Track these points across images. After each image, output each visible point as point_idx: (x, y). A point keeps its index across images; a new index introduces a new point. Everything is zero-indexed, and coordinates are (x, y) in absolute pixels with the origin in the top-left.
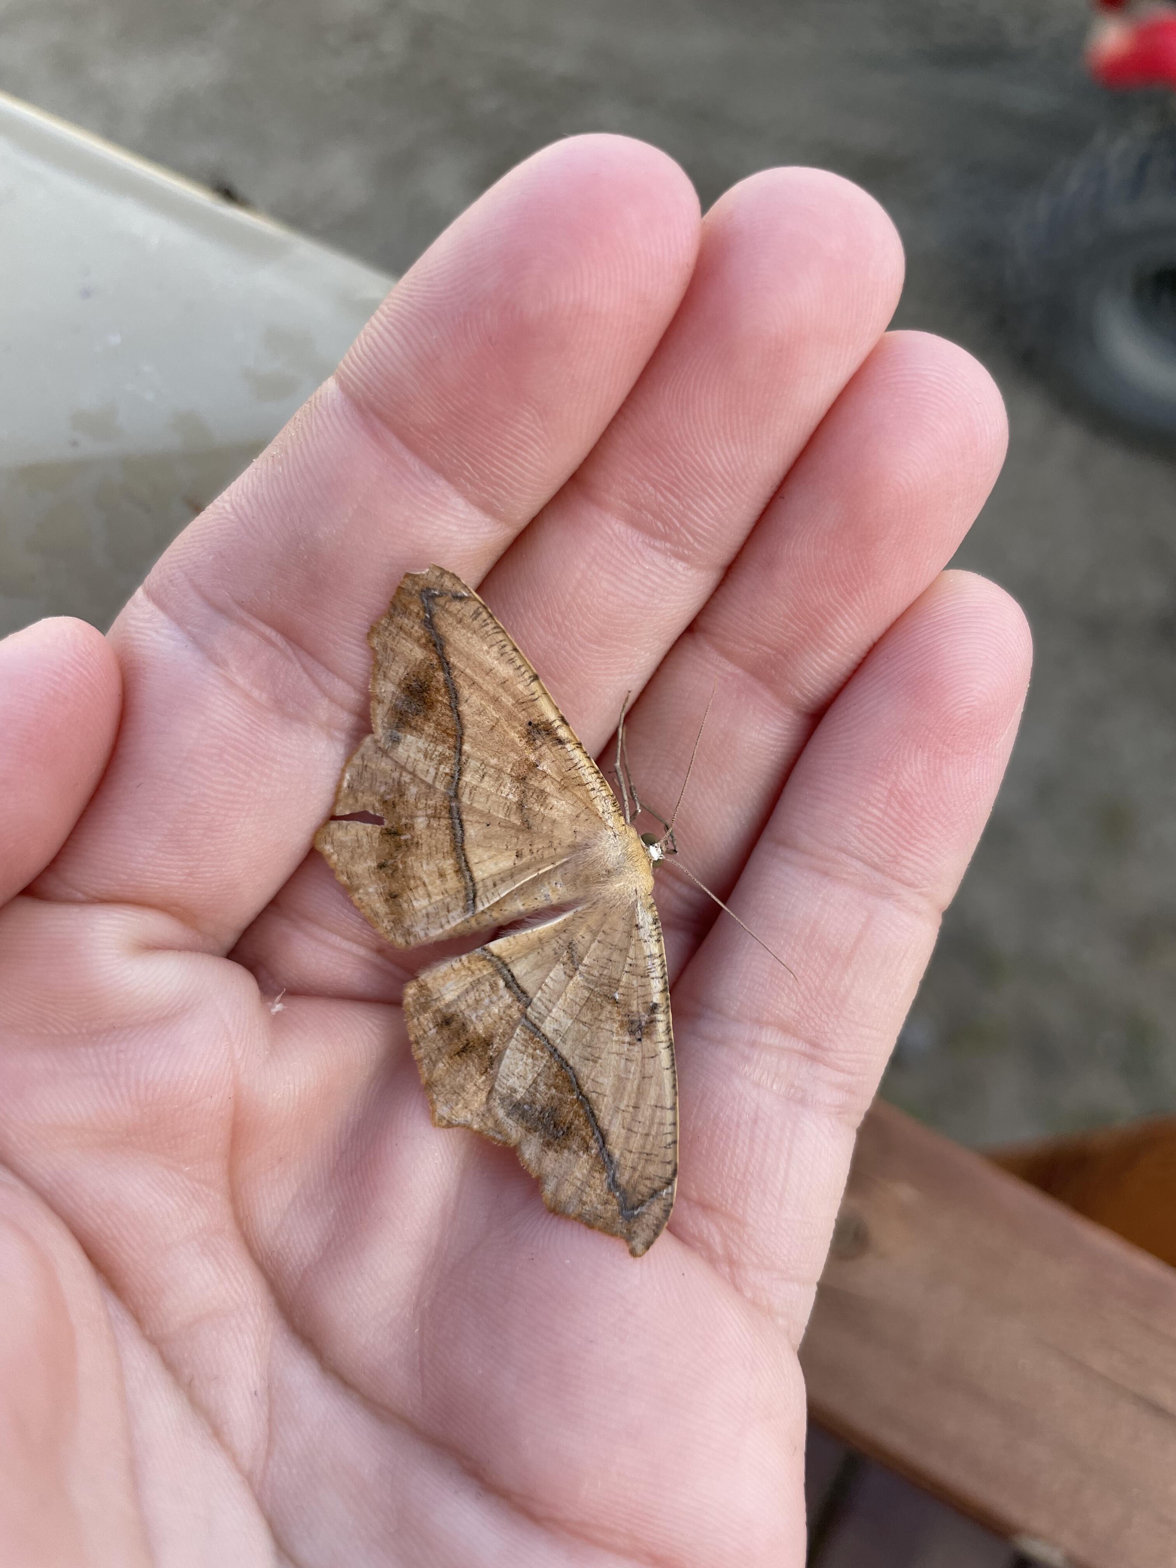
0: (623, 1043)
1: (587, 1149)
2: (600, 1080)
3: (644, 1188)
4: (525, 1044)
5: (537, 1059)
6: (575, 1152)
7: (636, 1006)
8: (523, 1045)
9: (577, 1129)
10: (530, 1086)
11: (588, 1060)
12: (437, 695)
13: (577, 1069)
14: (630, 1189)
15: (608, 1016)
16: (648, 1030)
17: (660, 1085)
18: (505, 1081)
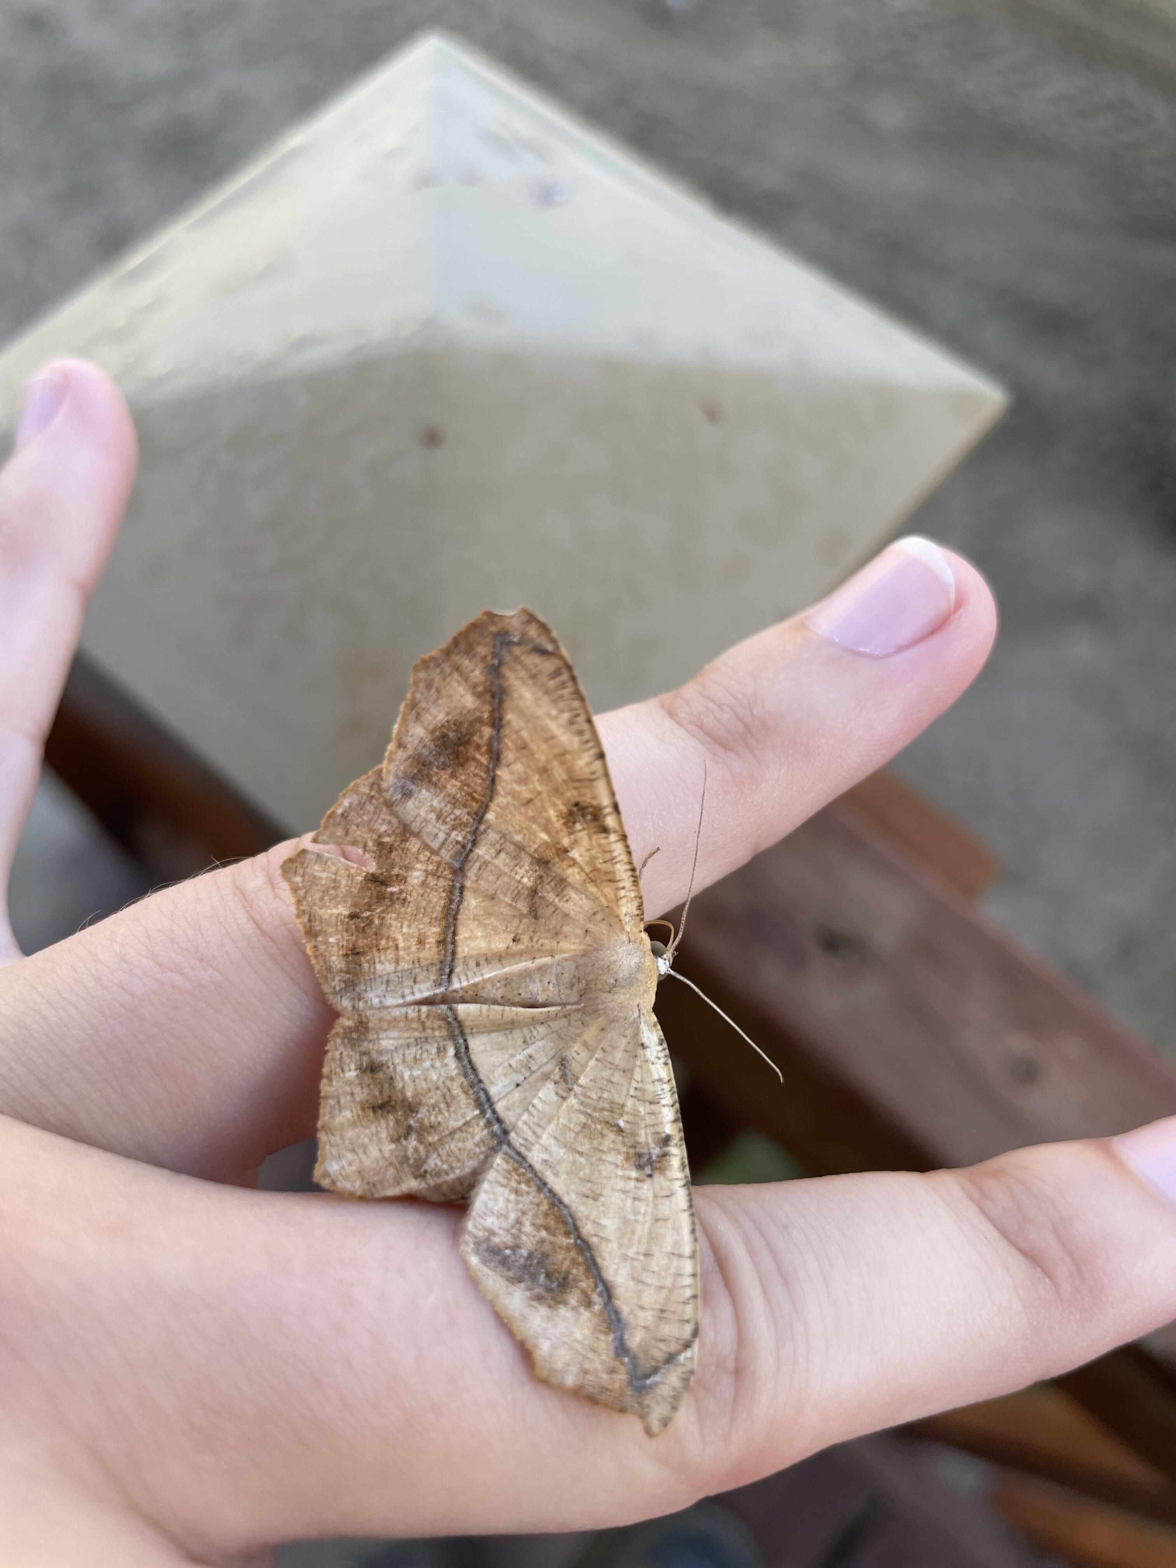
0: (630, 1179)
1: (589, 1304)
2: (604, 1221)
3: (658, 1353)
4: (508, 1175)
5: (522, 1195)
6: (573, 1308)
7: (645, 1136)
8: (505, 1177)
9: (577, 1280)
10: (512, 1227)
11: (587, 1197)
12: (476, 752)
13: (574, 1208)
14: (641, 1355)
15: (612, 1146)
16: (660, 1165)
17: (677, 1229)
18: (481, 1221)
